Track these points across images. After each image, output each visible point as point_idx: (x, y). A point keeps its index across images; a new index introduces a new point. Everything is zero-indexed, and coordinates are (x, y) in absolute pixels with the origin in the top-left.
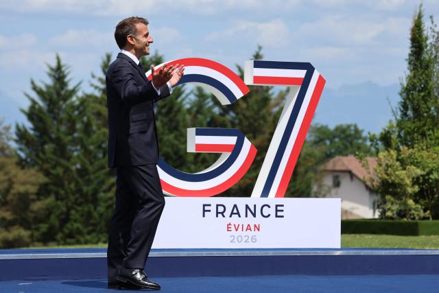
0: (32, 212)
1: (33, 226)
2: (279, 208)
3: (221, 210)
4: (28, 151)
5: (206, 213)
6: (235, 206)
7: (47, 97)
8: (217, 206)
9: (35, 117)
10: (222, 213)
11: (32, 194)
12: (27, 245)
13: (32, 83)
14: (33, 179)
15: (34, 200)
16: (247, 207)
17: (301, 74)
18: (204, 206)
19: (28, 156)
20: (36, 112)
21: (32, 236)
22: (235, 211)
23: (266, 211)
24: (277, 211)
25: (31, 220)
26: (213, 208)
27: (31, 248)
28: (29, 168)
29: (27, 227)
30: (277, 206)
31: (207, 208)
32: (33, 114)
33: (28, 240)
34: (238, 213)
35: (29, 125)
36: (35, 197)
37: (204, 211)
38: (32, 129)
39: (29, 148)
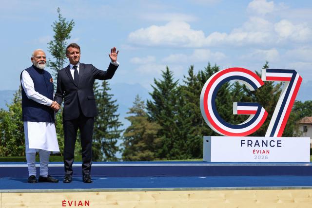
0: (154, 143)
1: (155, 150)
2: (279, 142)
3: (250, 143)
4: (153, 114)
5: (243, 144)
6: (257, 141)
7: (162, 87)
8: (248, 141)
9: (156, 97)
10: (251, 145)
11: (155, 134)
12: (152, 160)
13: (155, 80)
14: (155, 127)
15: (155, 138)
16: (263, 141)
17: (290, 75)
18: (242, 141)
19: (153, 116)
20: (157, 94)
21: (155, 155)
22: (257, 144)
23: (272, 144)
24: (278, 143)
25: (154, 147)
26: (246, 142)
27: (154, 161)
28: (153, 122)
29: (152, 151)
30: (278, 141)
31: (243, 142)
32: (155, 96)
33: (153, 157)
34: (258, 145)
35: (153, 101)
36: (156, 136)
37: (242, 143)
38: (155, 103)
39: (153, 112)
